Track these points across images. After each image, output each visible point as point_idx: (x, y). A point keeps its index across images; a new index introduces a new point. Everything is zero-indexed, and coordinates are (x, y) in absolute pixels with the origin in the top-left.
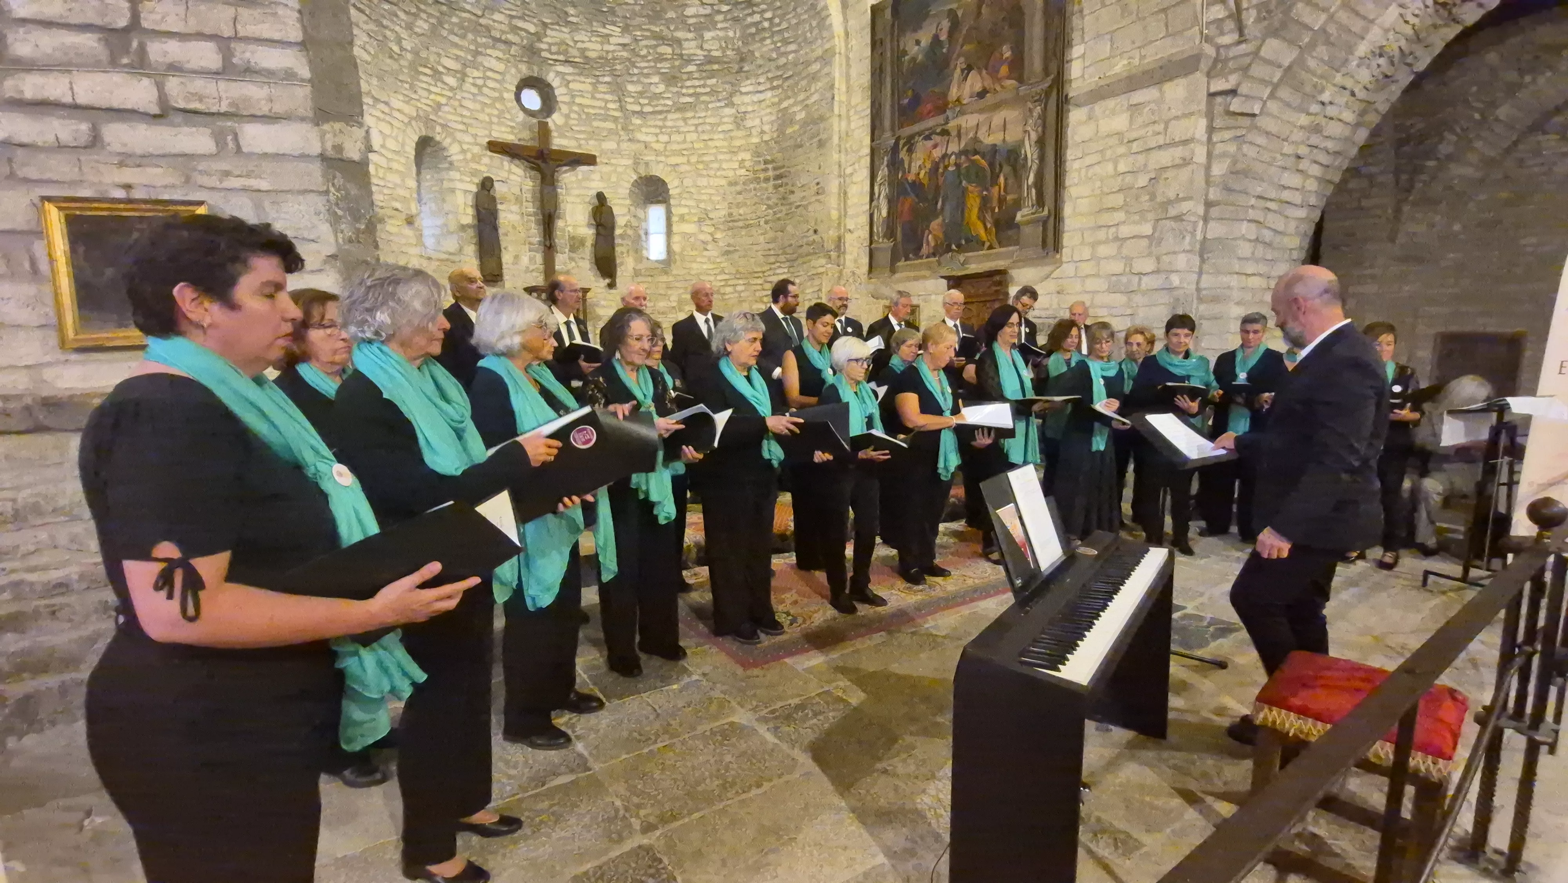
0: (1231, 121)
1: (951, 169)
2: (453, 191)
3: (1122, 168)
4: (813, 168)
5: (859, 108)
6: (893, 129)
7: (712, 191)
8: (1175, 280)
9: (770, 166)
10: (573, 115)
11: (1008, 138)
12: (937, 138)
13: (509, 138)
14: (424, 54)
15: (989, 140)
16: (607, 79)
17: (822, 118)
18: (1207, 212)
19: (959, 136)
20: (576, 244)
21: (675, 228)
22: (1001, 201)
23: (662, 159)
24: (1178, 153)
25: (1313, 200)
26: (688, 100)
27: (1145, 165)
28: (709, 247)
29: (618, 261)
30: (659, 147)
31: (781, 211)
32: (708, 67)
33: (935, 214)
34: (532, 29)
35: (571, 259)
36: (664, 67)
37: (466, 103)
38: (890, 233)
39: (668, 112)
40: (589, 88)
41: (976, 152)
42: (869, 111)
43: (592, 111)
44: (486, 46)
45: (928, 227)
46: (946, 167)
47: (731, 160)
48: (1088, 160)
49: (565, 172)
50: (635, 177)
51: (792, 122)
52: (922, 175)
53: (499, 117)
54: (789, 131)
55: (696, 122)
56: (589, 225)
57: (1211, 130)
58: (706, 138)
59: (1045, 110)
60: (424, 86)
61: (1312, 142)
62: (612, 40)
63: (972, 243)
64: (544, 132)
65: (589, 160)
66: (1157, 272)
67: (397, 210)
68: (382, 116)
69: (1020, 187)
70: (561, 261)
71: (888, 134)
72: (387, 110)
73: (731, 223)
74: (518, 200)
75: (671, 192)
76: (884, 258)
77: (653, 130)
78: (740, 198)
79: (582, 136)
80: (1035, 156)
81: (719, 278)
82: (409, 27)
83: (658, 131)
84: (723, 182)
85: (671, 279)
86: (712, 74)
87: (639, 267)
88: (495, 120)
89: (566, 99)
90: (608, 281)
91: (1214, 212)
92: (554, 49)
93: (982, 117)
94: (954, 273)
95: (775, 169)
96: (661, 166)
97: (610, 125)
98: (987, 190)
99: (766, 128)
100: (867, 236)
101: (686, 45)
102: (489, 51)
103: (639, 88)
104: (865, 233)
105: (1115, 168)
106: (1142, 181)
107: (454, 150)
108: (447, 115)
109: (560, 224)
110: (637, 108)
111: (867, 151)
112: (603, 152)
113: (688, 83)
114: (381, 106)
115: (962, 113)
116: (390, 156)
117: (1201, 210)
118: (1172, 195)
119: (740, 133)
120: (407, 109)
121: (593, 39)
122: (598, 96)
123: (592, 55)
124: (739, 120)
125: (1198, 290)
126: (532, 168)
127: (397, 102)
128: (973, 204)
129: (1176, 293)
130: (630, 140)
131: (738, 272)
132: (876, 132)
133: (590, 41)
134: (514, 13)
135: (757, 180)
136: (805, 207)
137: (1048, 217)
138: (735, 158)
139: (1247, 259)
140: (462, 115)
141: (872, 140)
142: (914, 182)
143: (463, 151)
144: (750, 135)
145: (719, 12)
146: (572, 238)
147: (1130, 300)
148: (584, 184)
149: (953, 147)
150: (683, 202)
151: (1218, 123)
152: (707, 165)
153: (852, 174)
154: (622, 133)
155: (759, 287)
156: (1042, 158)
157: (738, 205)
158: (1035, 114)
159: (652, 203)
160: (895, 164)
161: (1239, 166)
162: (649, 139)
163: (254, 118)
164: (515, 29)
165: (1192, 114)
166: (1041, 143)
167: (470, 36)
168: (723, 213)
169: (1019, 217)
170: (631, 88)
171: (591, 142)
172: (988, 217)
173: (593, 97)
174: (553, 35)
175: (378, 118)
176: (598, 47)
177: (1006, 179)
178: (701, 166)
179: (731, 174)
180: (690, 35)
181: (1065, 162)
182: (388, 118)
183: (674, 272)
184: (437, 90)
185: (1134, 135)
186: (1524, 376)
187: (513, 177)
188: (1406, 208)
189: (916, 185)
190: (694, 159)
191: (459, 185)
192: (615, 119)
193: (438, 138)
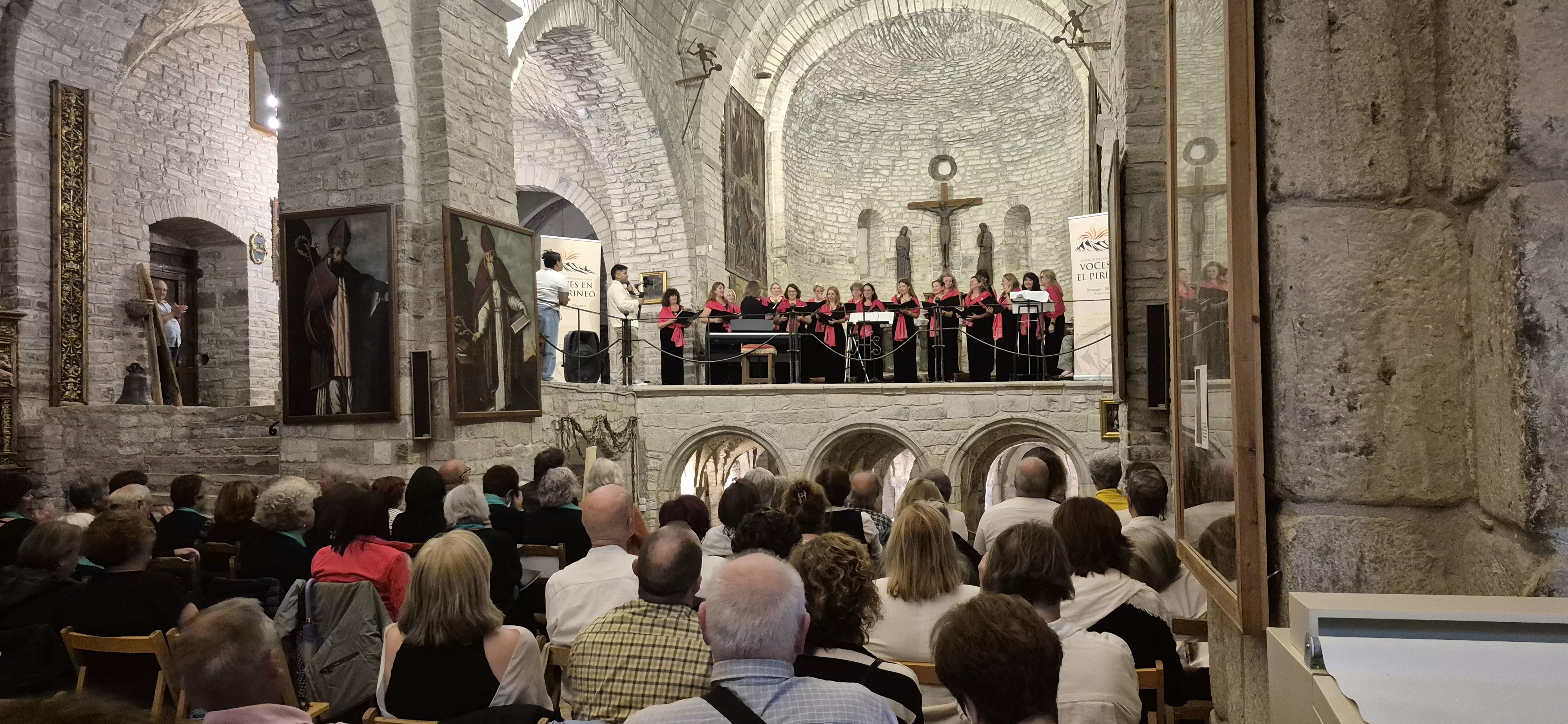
2: (884, 239)
7: (1056, 210)
9: (1080, 187)
10: (969, 174)
13: (922, 198)
14: (866, 162)
16: (990, 144)
20: (966, 262)
21: (1033, 241)
23: (1026, 191)
26: (1041, 146)
28: (1053, 253)
30: (1025, 183)
32: (1047, 122)
34: (934, 127)
36: (1023, 127)
37: (894, 183)
39: (1030, 157)
40: (978, 153)
43: (980, 168)
44: (907, 146)
47: (1064, 185)
49: (959, 214)
50: (1008, 208)
53: (917, 186)
55: (1046, 161)
58: (1051, 171)
60: (867, 180)
62: (986, 120)
64: (945, 189)
65: (977, 202)
67: (842, 255)
68: (837, 205)
72: (841, 200)
74: (926, 237)
75: (1031, 215)
77: (1020, 172)
79: (974, 187)
82: (857, 150)
83: (1023, 172)
84: (1060, 202)
86: (1050, 126)
88: (914, 188)
89: (963, 164)
92: (950, 135)
96: (1025, 196)
97: (993, 175)
99: (1079, 159)
101: (1031, 111)
102: (909, 148)
103: (1010, 145)
107: (885, 213)
108: (883, 192)
109: (954, 249)
110: (1010, 159)
112: (987, 194)
113: (1039, 135)
114: (837, 199)
116: (841, 226)
119: (1069, 165)
120: (854, 196)
121: (974, 122)
122: (985, 157)
123: (975, 132)
124: (1070, 154)
126: (937, 215)
127: (846, 195)
130: (1006, 182)
133: (972, 124)
134: (920, 123)
135: (1076, 198)
138: (1066, 184)
140: (892, 192)
143: (892, 213)
144: (1073, 166)
146: (964, 258)
148: (975, 219)
150: (1039, 221)
152: (1051, 190)
154: (1000, 178)
162: (1018, 179)
164: (923, 131)
167: (896, 143)
170: (1005, 146)
171: (980, 189)
173: (981, 158)
174: (948, 127)
175: (834, 207)
176: (979, 126)
178: (1049, 192)
179: (1064, 196)
180: (1032, 104)
182: (840, 205)
184: (876, 180)
187: (923, 223)
190: (1044, 188)
191: (888, 234)
192: (996, 170)
193: (875, 208)
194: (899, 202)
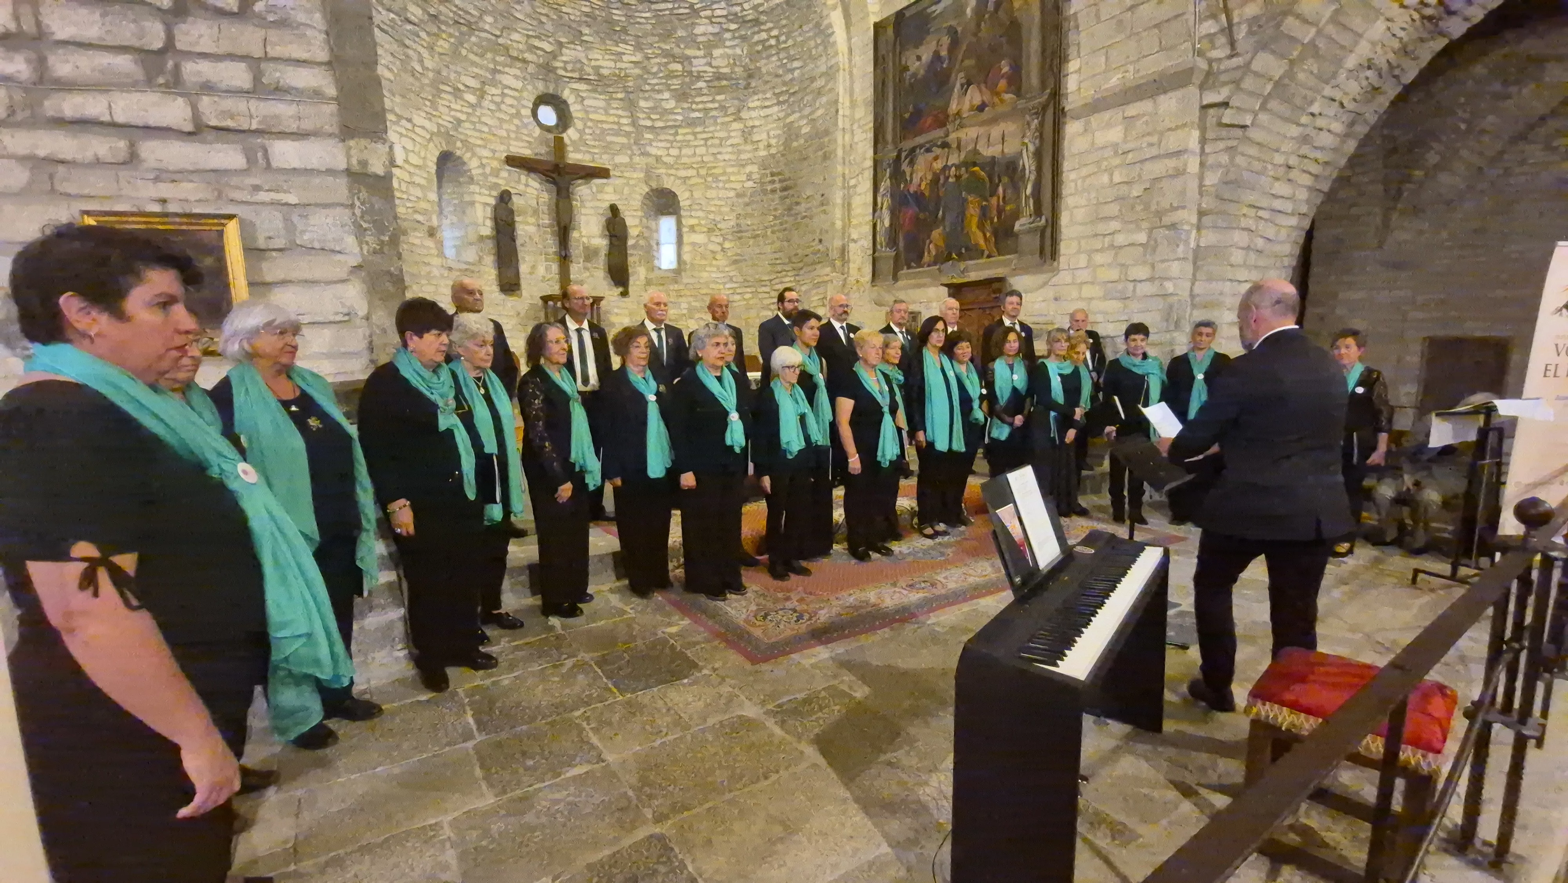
0: (1224, 132)
1: (951, 180)
2: (472, 203)
3: (1117, 178)
4: (818, 180)
5: (862, 122)
6: (894, 142)
7: (723, 203)
8: (1169, 287)
9: (776, 178)
10: (587, 131)
11: (1006, 151)
12: (937, 151)
13: (527, 152)
14: (444, 73)
15: (987, 152)
16: (620, 96)
17: (827, 133)
18: (1199, 220)
19: (959, 147)
20: (590, 254)
21: (686, 239)
22: (1000, 211)
23: (672, 172)
24: (1171, 163)
25: (1304, 209)
26: (698, 115)
27: (1140, 176)
28: (718, 257)
29: (630, 270)
30: (670, 160)
31: (786, 222)
32: (716, 83)
33: (935, 222)
34: (548, 48)
35: (586, 269)
36: (675, 83)
37: (484, 119)
38: (892, 242)
39: (679, 126)
40: (602, 104)
41: (975, 164)
42: (872, 125)
43: (605, 126)
44: (504, 65)
45: (929, 237)
46: (947, 178)
47: (739, 173)
48: (1084, 171)
49: (579, 185)
50: (647, 190)
51: (798, 136)
52: (923, 187)
53: (516, 132)
54: (795, 144)
55: (705, 136)
56: (603, 236)
57: (1203, 141)
58: (715, 151)
59: (1042, 124)
60: (444, 102)
61: (1301, 152)
62: (625, 58)
63: (973, 252)
64: (559, 146)
65: (602, 173)
66: (1151, 279)
67: (418, 222)
68: (404, 132)
69: (1019, 197)
70: (576, 270)
71: (890, 147)
72: (409, 126)
73: (738, 232)
74: (536, 212)
75: (681, 204)
76: (887, 266)
77: (664, 144)
78: (749, 210)
79: (596, 151)
80: (1033, 168)
81: (728, 286)
82: (431, 48)
83: (669, 145)
84: (732, 194)
85: (681, 287)
86: (721, 90)
87: (652, 276)
88: (513, 135)
89: (580, 115)
90: (621, 289)
91: (1206, 220)
92: (569, 67)
93: (982, 130)
94: (955, 281)
95: (781, 181)
96: (672, 178)
97: (624, 140)
98: (987, 201)
99: (773, 142)
100: (871, 245)
101: (695, 62)
102: (507, 69)
103: (650, 104)
104: (867, 243)
105: (1111, 180)
106: (1137, 191)
107: (473, 164)
108: (467, 129)
109: (575, 234)
110: (649, 123)
111: (869, 163)
112: (616, 166)
113: (698, 99)
114: (404, 122)
115: (961, 126)
116: (412, 170)
117: (1194, 219)
118: (1165, 205)
119: (749, 147)
120: (428, 125)
121: (607, 57)
122: (612, 112)
123: (605, 72)
124: (747, 134)
125: (1192, 296)
126: (547, 181)
127: (419, 119)
128: (973, 212)
129: (1171, 300)
130: (642, 154)
131: (745, 280)
132: (879, 146)
133: (603, 59)
134: (530, 33)
135: (764, 192)
136: (811, 218)
137: (1045, 227)
138: (742, 171)
139: (1239, 266)
140: (480, 131)
141: (875, 153)
142: (916, 192)
143: (482, 166)
144: (756, 149)
145: (728, 30)
146: (586, 248)
147: (1125, 307)
148: (599, 196)
149: (954, 159)
150: (693, 214)
151: (1210, 135)
152: (716, 178)
153: (855, 186)
154: (634, 147)
155: (767, 295)
156: (1039, 169)
157: (746, 216)
158: (1033, 127)
159: (663, 214)
160: (897, 175)
161: (1231, 176)
162: (659, 153)
163: (283, 135)
164: (533, 48)
165: (1185, 125)
166: (1038, 155)
167: (489, 55)
168: (732, 223)
169: (1017, 227)
170: (642, 104)
171: (605, 157)
172: (988, 227)
173: (607, 113)
174: (568, 54)
175: (401, 135)
176: (612, 64)
177: (1004, 191)
178: (710, 179)
179: (738, 186)
180: (701, 53)
181: (1062, 172)
182: (410, 134)
183: (685, 281)
184: (458, 107)
185: (1130, 146)
186: (1510, 379)
187: (529, 190)
188: (1395, 216)
189: (918, 197)
190: (703, 172)
191: (477, 198)
192: (627, 134)
193: (458, 153)
194: (494, 151)
